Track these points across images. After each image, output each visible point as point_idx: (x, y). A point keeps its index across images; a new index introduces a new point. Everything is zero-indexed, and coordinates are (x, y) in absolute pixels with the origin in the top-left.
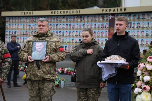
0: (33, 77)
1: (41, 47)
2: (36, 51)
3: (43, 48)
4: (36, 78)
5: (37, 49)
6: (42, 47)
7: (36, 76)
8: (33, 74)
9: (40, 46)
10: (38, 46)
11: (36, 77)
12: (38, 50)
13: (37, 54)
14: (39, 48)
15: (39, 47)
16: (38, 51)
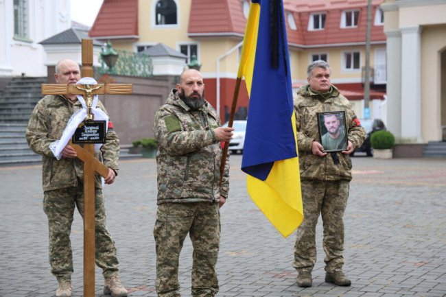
0: (325, 175)
1: (336, 125)
2: (328, 134)
3: (340, 126)
4: (332, 177)
5: (328, 129)
6: (336, 123)
7: (332, 173)
8: (325, 170)
9: (334, 122)
10: (329, 123)
11: (331, 175)
12: (332, 131)
13: (330, 139)
14: (332, 127)
15: (331, 125)
16: (331, 133)
